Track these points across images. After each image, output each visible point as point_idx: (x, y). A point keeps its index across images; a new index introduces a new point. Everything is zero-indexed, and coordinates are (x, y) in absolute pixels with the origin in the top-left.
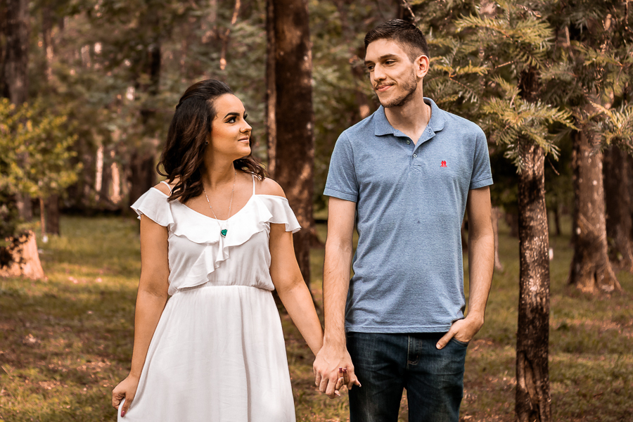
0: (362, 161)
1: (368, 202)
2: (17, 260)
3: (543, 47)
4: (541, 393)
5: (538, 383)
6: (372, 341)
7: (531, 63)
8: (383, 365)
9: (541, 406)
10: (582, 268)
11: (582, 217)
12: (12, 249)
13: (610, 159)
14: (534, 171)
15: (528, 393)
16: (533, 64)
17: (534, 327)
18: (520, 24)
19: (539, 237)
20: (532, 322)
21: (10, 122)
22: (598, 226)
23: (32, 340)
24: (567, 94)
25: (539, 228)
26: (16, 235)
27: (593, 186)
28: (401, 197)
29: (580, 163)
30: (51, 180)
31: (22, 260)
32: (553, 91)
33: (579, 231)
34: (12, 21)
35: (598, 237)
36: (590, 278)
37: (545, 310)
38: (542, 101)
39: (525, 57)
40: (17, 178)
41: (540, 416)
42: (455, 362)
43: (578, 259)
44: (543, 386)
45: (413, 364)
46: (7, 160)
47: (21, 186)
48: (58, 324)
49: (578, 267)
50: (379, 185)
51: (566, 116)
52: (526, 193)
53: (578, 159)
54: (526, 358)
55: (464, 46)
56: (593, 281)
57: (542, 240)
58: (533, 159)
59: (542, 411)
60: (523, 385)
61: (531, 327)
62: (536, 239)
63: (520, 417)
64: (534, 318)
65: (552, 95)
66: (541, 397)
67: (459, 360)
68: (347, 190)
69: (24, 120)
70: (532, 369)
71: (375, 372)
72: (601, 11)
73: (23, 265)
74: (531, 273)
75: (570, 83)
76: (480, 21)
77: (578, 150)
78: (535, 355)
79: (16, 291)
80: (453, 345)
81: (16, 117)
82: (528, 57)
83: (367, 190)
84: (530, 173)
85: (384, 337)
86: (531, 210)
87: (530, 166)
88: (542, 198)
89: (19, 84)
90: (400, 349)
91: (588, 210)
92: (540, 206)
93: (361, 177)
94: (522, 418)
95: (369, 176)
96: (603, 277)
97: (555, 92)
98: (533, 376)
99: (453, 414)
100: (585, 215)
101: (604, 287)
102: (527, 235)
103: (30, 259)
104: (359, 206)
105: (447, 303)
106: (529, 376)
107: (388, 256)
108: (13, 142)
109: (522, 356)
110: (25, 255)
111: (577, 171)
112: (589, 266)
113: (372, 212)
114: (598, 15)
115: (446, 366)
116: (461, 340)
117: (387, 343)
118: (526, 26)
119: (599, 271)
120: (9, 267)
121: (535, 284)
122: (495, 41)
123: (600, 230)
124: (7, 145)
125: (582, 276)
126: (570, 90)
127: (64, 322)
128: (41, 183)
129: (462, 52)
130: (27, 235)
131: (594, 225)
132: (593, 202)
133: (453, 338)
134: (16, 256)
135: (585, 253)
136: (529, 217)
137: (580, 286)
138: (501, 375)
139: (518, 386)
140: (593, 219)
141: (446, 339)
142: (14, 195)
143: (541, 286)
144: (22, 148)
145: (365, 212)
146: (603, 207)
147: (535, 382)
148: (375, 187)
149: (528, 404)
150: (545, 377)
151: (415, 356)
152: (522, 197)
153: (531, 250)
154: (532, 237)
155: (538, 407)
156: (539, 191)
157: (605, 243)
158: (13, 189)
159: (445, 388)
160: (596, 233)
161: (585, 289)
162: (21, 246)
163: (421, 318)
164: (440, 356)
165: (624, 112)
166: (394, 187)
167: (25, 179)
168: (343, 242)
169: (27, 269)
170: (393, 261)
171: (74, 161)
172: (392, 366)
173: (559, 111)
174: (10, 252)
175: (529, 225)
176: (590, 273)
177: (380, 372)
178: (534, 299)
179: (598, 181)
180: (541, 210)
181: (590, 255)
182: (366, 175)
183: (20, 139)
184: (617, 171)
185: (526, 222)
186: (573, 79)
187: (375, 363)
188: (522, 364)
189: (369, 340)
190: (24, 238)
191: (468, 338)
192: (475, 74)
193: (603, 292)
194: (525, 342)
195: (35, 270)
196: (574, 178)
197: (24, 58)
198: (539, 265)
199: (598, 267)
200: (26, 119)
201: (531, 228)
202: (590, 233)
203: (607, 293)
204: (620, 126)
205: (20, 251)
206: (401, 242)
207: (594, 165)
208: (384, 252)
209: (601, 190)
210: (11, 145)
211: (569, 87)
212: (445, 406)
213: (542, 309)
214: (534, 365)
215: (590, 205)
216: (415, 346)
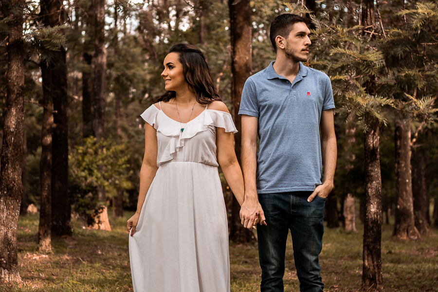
0: (261, 93)
1: (264, 117)
2: (97, 222)
3: (378, 65)
4: (376, 268)
5: (375, 263)
6: (270, 198)
7: (372, 73)
8: (277, 212)
9: (377, 276)
10: (400, 227)
11: (400, 199)
12: (94, 216)
13: (415, 175)
14: (373, 144)
15: (369, 269)
16: (373, 74)
17: (373, 232)
18: (366, 53)
19: (376, 181)
20: (372, 229)
21: (94, 148)
22: (409, 204)
23: (100, 252)
24: (392, 92)
25: (376, 176)
26: (97, 208)
27: (406, 183)
28: (284, 112)
29: (399, 170)
30: (116, 179)
31: (100, 222)
32: (384, 91)
33: (398, 207)
34: (97, 97)
35: (409, 210)
36: (404, 232)
37: (379, 222)
38: (378, 95)
39: (368, 70)
40: (97, 178)
41: (376, 282)
42: (318, 210)
43: (398, 221)
44: (378, 265)
45: (294, 211)
46: (92, 169)
47: (99, 182)
48: (115, 248)
49: (398, 226)
50: (272, 106)
51: (391, 102)
52: (369, 157)
53: (398, 168)
54: (368, 249)
55: (334, 65)
56: (406, 234)
57: (378, 183)
58: (373, 138)
59: (377, 278)
60: (366, 264)
61: (371, 231)
62: (374, 182)
63: (365, 282)
64: (373, 226)
65: (383, 93)
66: (376, 271)
67: (321, 209)
68: (253, 110)
69: (102, 147)
70: (372, 255)
71: (272, 217)
72: (411, 47)
73: (100, 225)
74: (372, 201)
75: (393, 86)
76: (343, 50)
77: (399, 163)
78: (374, 247)
79: (95, 234)
80: (317, 199)
81: (97, 145)
82: (370, 71)
83: (265, 110)
84: (371, 145)
85: (277, 195)
86: (372, 166)
87: (371, 142)
88: (377, 159)
89: (100, 131)
90: (286, 203)
91: (403, 196)
92: (377, 164)
93: (261, 102)
94: (366, 283)
95: (266, 101)
96: (411, 232)
97: (385, 91)
98: (373, 259)
99: (319, 242)
100: (402, 198)
101: (412, 237)
102: (369, 180)
103: (104, 221)
104: (259, 120)
105: (313, 174)
106: (370, 258)
107: (278, 147)
108: (96, 159)
109: (366, 248)
110: (101, 219)
111: (398, 175)
112: (404, 225)
113: (267, 122)
114: (409, 49)
115: (314, 212)
116: (321, 196)
117: (279, 199)
118: (369, 53)
119: (409, 228)
120: (93, 226)
121: (374, 207)
122: (352, 62)
123: (410, 206)
124: (92, 160)
125: (400, 231)
126: (393, 90)
127: (118, 247)
128: (110, 181)
129: (333, 68)
130: (102, 208)
131: (407, 203)
132: (406, 191)
133: (317, 196)
134: (97, 220)
135: (402, 219)
136: (371, 170)
137: (399, 236)
138: (355, 270)
139: (364, 265)
140: (406, 200)
141: (313, 195)
142: (96, 187)
143: (377, 209)
144: (101, 162)
145: (263, 124)
146: (411, 194)
147: (373, 263)
148: (270, 107)
149: (370, 275)
150: (379, 260)
151: (295, 206)
152: (367, 159)
153: (372, 188)
154: (372, 181)
155: (375, 276)
156: (376, 155)
157: (413, 213)
158: (95, 184)
159: (313, 225)
160: (408, 208)
161: (402, 238)
162: (99, 215)
163: (298, 183)
164: (309, 206)
165: (424, 100)
166: (280, 107)
167: (102, 179)
168: (252, 141)
169: (102, 227)
170: (281, 150)
171: (128, 169)
172: (282, 212)
173: (388, 99)
174: (93, 218)
175: (370, 175)
176: (404, 230)
177: (275, 217)
178: (373, 216)
179: (409, 180)
180: (377, 166)
181: (405, 220)
182: (264, 101)
183: (99, 157)
184: (419, 182)
185: (369, 173)
186: (395, 84)
187: (272, 211)
188: (366, 252)
189: (268, 198)
190: (101, 210)
191: (325, 196)
192: (341, 79)
193: (411, 240)
194: (368, 240)
195: (107, 227)
196: (396, 178)
197: (103, 117)
198: (376, 197)
199: (409, 226)
200: (103, 147)
201: (372, 176)
202: (405, 208)
203: (413, 240)
204: (421, 107)
205: (99, 217)
206: (285, 139)
207: (407, 171)
208: (276, 145)
209: (410, 185)
210: (95, 160)
211: (393, 89)
212: (314, 236)
213: (377, 221)
214: (373, 253)
215: (404, 193)
216: (295, 200)
